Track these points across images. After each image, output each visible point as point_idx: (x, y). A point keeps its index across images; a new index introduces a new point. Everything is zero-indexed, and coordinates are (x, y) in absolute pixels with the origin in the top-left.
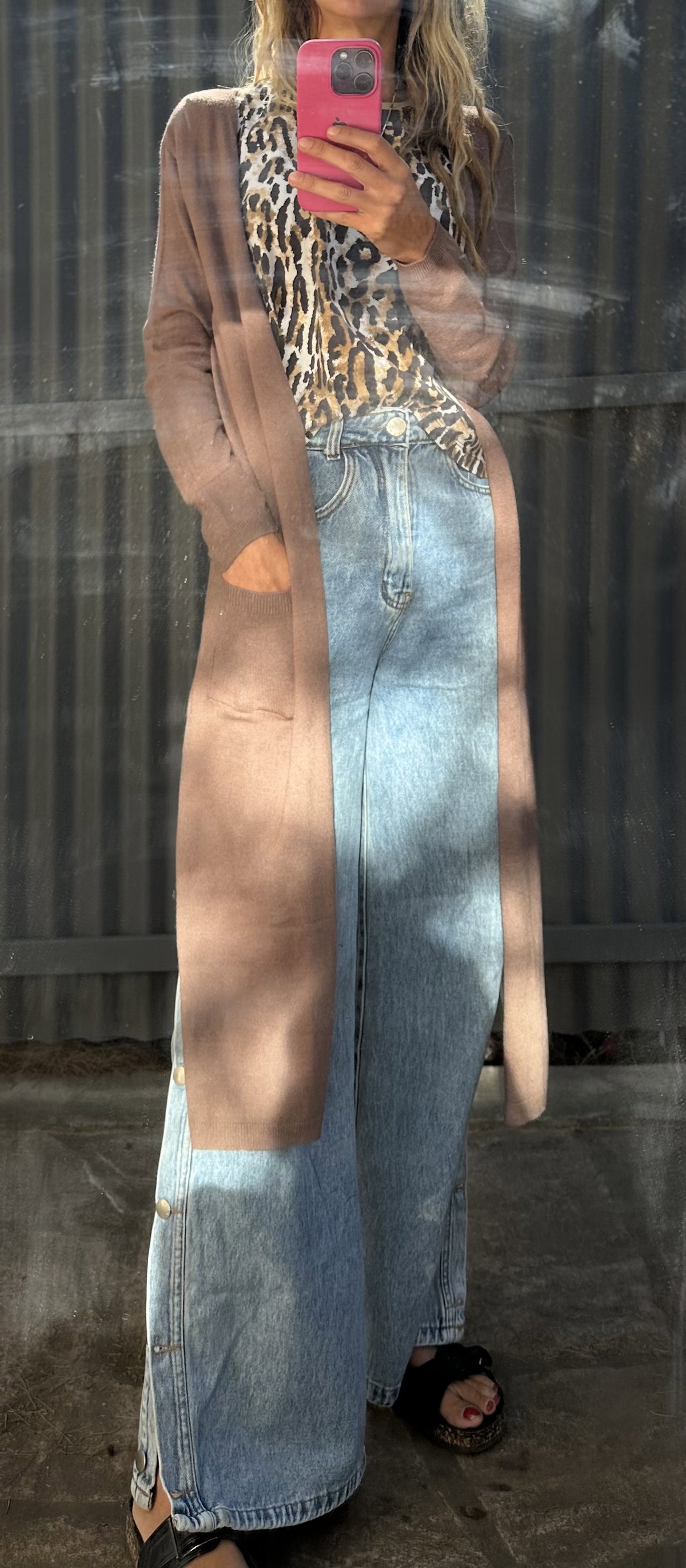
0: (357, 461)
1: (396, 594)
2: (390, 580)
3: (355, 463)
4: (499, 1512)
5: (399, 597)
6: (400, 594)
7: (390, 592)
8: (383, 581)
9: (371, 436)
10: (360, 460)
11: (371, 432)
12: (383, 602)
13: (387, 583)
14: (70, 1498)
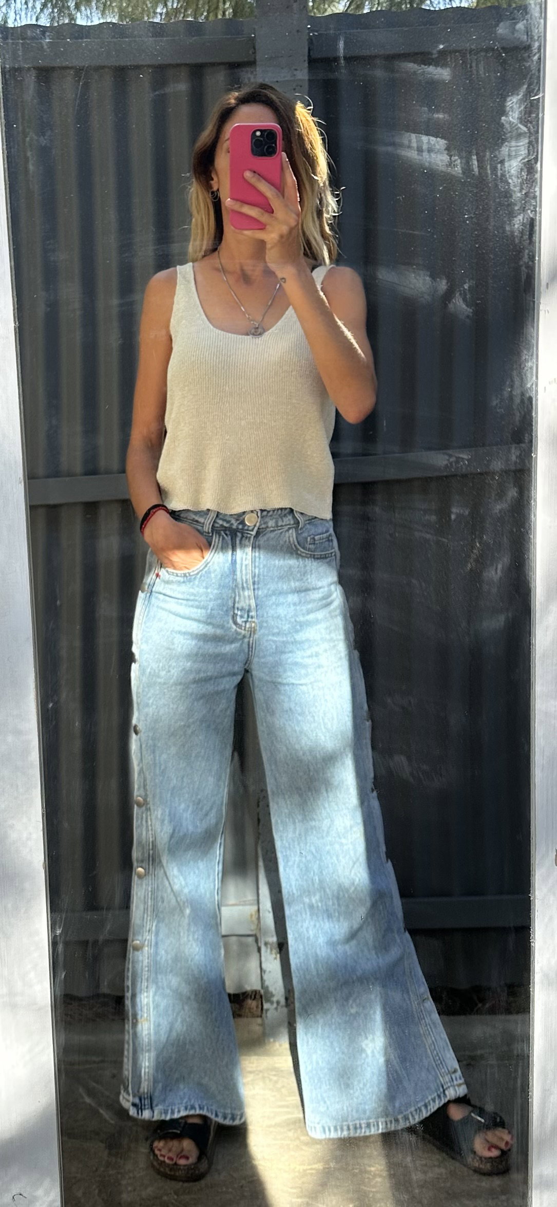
0: (221, 539)
1: (243, 622)
2: (239, 613)
3: (219, 540)
5: (246, 624)
6: (246, 622)
7: (239, 620)
8: (234, 613)
9: (232, 524)
10: (223, 538)
11: (233, 521)
12: (234, 627)
13: (237, 615)
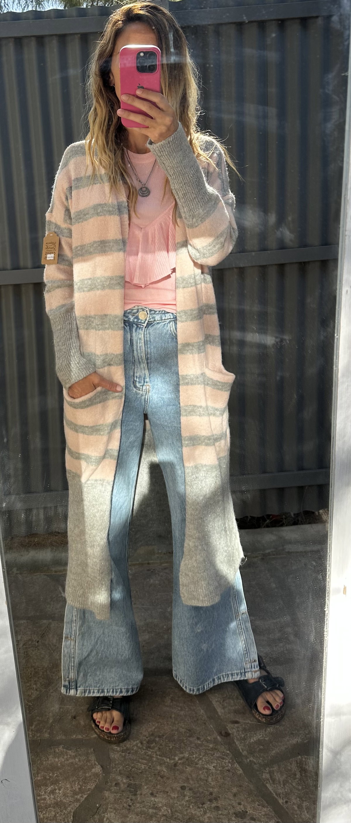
1: (141, 386)
2: (138, 380)
4: (235, 734)
7: (138, 385)
8: (134, 380)
9: (130, 318)
12: (135, 389)
14: (64, 738)
